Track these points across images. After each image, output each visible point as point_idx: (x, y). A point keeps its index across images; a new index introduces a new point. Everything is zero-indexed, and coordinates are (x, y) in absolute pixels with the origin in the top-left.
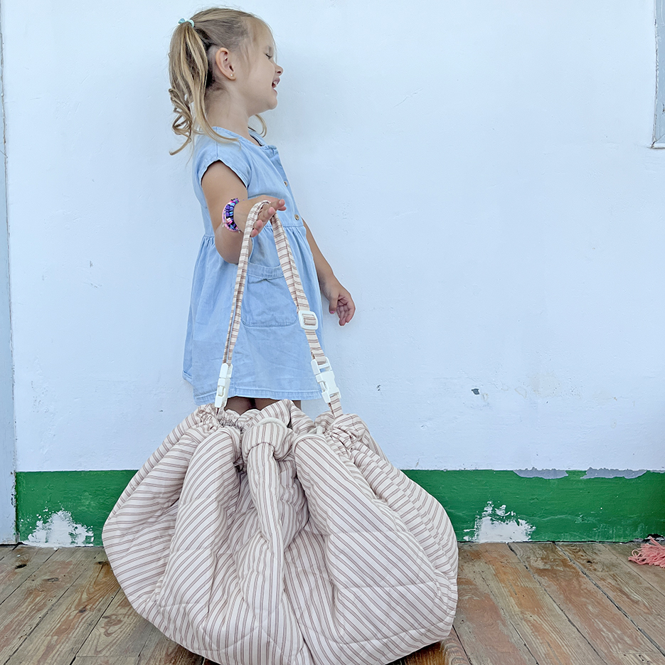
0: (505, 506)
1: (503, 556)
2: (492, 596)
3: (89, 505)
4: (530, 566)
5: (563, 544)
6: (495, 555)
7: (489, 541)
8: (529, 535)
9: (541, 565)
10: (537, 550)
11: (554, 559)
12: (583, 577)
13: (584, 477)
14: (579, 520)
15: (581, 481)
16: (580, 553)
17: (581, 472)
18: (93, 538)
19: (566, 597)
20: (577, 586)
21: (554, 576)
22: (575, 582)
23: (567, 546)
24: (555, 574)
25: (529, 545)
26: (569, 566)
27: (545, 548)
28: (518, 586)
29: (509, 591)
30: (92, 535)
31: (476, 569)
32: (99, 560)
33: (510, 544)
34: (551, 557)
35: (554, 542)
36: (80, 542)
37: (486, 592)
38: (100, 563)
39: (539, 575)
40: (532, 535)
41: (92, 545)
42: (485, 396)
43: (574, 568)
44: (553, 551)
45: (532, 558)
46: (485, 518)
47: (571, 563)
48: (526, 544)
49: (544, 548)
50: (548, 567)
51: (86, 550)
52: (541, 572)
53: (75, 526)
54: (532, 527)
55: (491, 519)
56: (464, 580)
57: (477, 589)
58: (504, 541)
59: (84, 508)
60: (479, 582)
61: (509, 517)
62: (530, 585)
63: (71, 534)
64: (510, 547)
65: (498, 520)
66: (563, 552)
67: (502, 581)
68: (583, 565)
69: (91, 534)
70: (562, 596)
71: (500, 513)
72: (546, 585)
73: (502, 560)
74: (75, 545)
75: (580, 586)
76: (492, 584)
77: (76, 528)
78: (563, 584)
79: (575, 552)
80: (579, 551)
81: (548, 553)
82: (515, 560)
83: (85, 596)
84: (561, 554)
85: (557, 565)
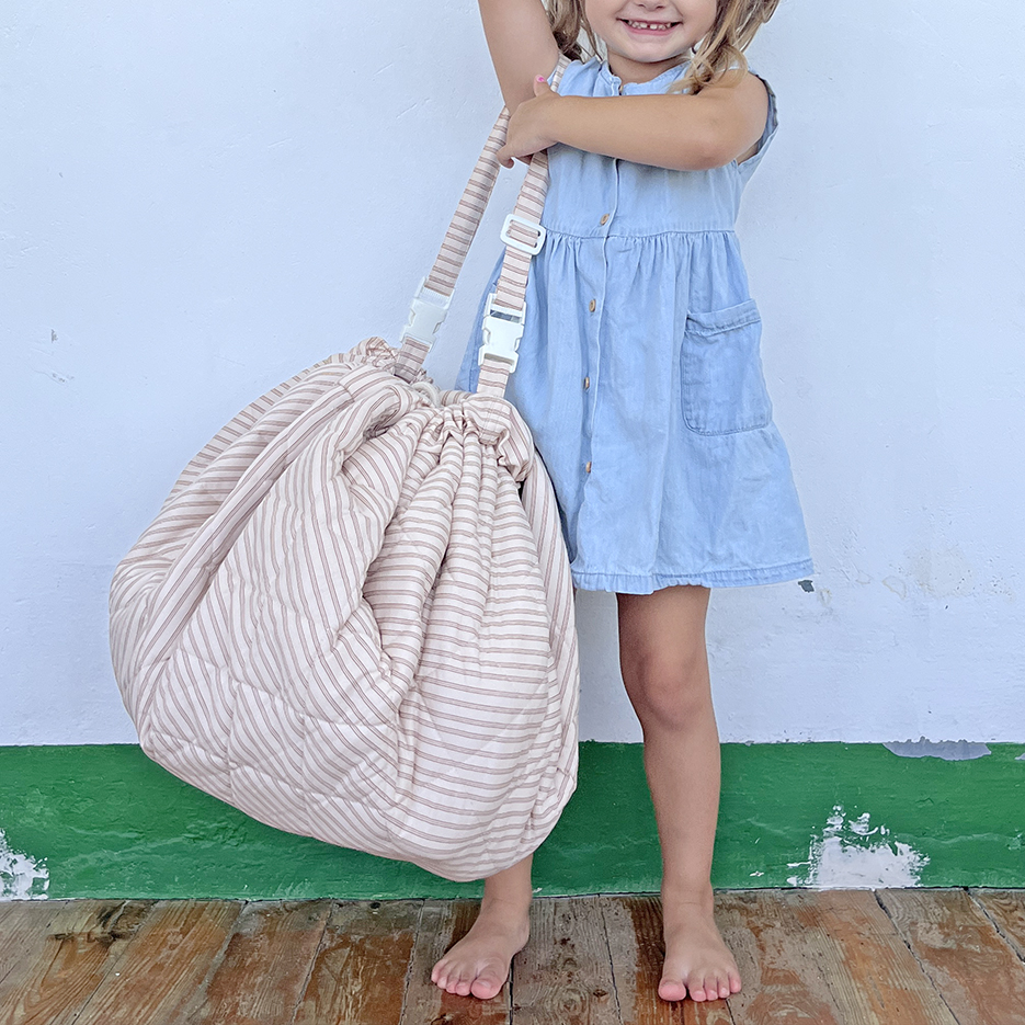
0: (868, 815)
1: (863, 921)
2: (834, 1011)
3: (42, 811)
4: (916, 942)
5: (985, 894)
6: (847, 917)
7: (838, 886)
8: (917, 874)
9: (936, 939)
10: (933, 905)
11: (966, 928)
12: (1018, 967)
14: (1015, 843)
15: (1016, 764)
16: (1018, 914)
17: (1016, 746)
18: (47, 883)
19: (982, 1012)
20: (1006, 987)
21: (961, 963)
22: (1002, 979)
23: (992, 897)
24: (965, 960)
25: (916, 894)
26: (994, 943)
27: (947, 902)
28: (888, 987)
29: (870, 999)
30: (47, 876)
31: (809, 949)
32: (56, 930)
33: (879, 893)
34: (958, 923)
35: (966, 888)
36: (22, 890)
37: (824, 1000)
38: (57, 937)
39: (932, 962)
40: (924, 873)
41: (44, 897)
42: (824, 594)
43: (1003, 948)
44: (965, 908)
45: (922, 924)
46: (829, 840)
47: (997, 936)
48: (908, 895)
49: (945, 901)
50: (950, 944)
51: (32, 909)
52: (936, 955)
53: (12, 857)
54: (922, 858)
55: (842, 843)
56: (781, 974)
57: (805, 994)
58: (868, 886)
59: (30, 820)
60: (811, 978)
61: (876, 838)
62: (911, 985)
63: (5, 875)
64: (878, 899)
65: (855, 843)
66: (983, 911)
67: (858, 976)
69: (43, 874)
70: (973, 1010)
71: (858, 828)
72: (943, 984)
73: (861, 929)
74: (11, 897)
75: (1012, 986)
76: (838, 982)
77: (15, 862)
78: (979, 982)
79: (1007, 912)
80: (1016, 908)
81: (952, 915)
82: (887, 930)
83: (20, 1012)
84: (979, 914)
85: (970, 941)
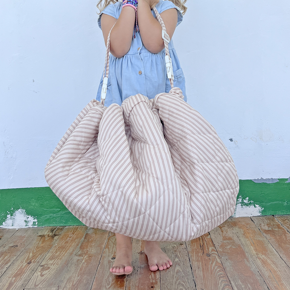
0: (248, 198)
1: (247, 224)
2: (242, 246)
3: (35, 205)
4: (261, 229)
5: (278, 216)
6: (243, 223)
7: (241, 216)
8: (261, 212)
9: (266, 228)
10: (265, 220)
11: (273, 225)
12: (287, 234)
13: (287, 182)
14: (285, 204)
15: (286, 184)
16: (286, 221)
17: (285, 179)
18: (37, 223)
19: (279, 245)
20: (285, 239)
21: (273, 233)
22: (284, 237)
23: (280, 217)
24: (274, 232)
25: (261, 217)
26: (281, 228)
27: (269, 219)
28: (255, 240)
29: (251, 243)
30: (37, 221)
31: (234, 231)
32: (40, 234)
33: (251, 217)
34: (272, 224)
35: (273, 215)
36: (30, 225)
37: (239, 243)
38: (40, 236)
39: (266, 233)
40: (262, 212)
41: (36, 226)
42: (236, 142)
43: (283, 229)
44: (273, 220)
45: (262, 224)
46: (238, 204)
47: (282, 226)
48: (259, 217)
50: (270, 229)
51: (33, 230)
52: (267, 232)
53: (28, 216)
54: (262, 208)
55: (241, 205)
56: (227, 238)
57: (234, 242)
58: (248, 216)
59: (32, 207)
60: (235, 238)
61: (250, 204)
62: (261, 239)
63: (25, 221)
64: (251, 219)
65: (245, 205)
66: (277, 220)
67: (247, 237)
68: (288, 227)
69: (36, 220)
70: (277, 244)
71: (246, 201)
72: (269, 238)
73: (247, 226)
74: (28, 227)
76: (242, 239)
77: (28, 217)
78: (278, 237)
79: (284, 221)
80: (286, 219)
81: (270, 222)
82: (254, 226)
83: (31, 255)
84: (277, 221)
85: (275, 228)
